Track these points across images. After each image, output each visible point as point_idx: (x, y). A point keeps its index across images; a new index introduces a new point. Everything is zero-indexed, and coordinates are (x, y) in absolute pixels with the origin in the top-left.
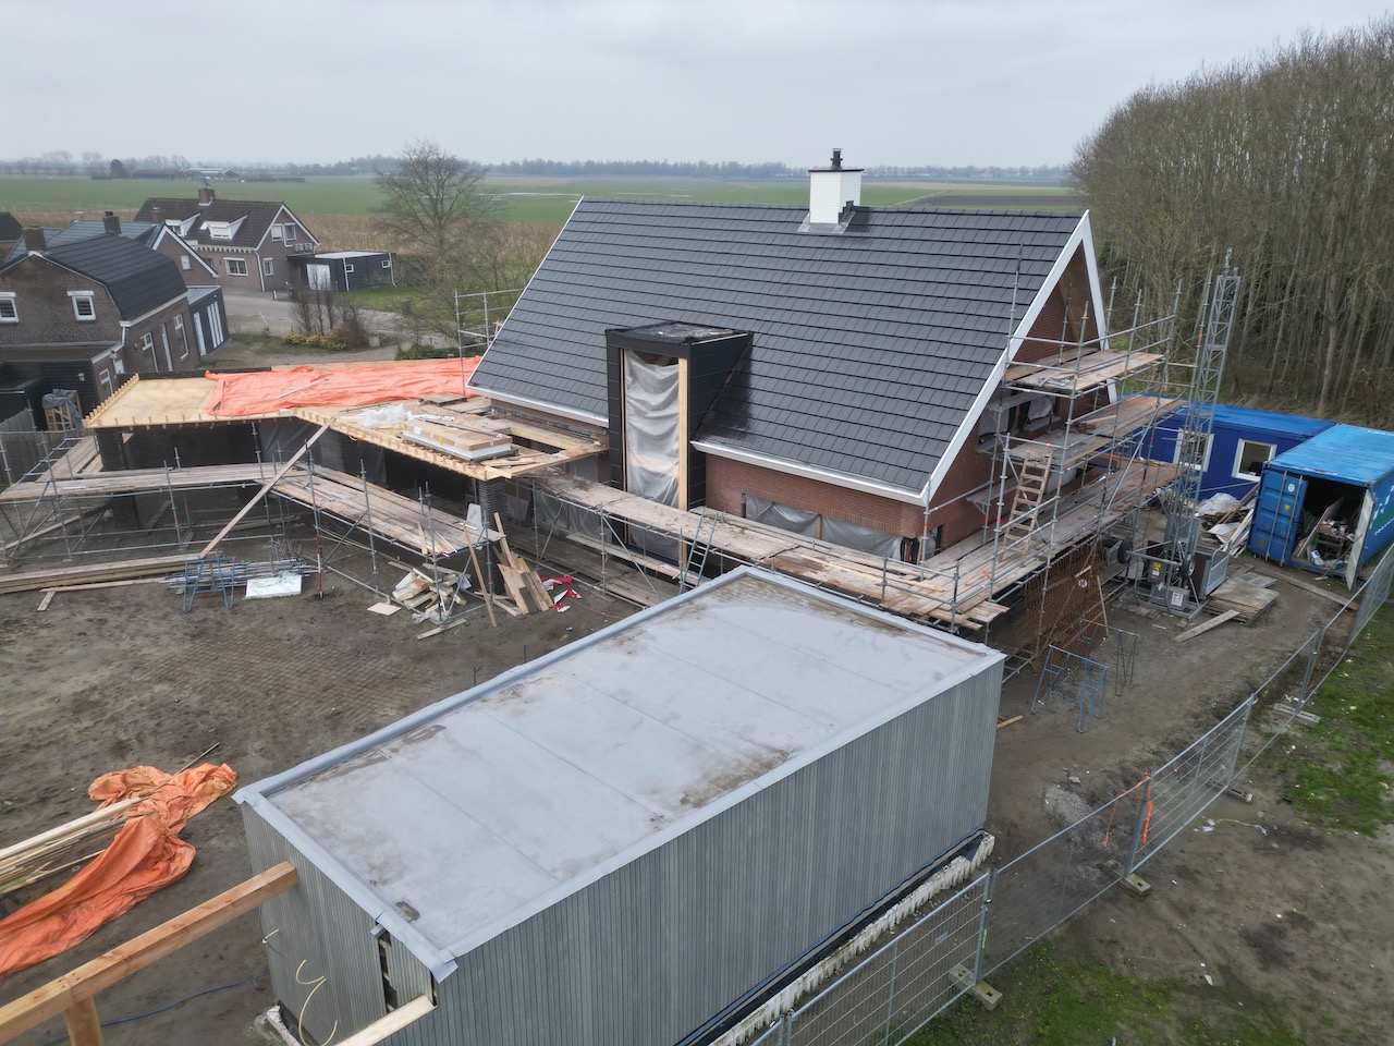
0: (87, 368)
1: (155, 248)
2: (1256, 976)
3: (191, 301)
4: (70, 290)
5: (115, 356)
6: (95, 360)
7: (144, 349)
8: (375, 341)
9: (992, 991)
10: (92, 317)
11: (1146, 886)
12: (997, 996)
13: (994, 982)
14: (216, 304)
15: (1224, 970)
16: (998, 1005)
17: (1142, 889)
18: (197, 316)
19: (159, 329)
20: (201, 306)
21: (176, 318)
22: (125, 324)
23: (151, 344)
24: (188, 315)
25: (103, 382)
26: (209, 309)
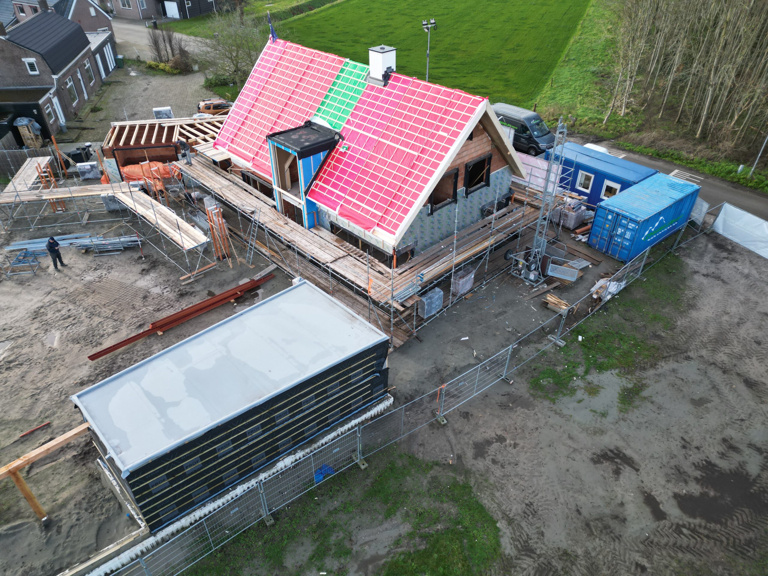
0: (37, 107)
1: (69, 18)
2: (469, 461)
3: (93, 49)
4: (24, 57)
5: (51, 96)
6: (41, 102)
7: (68, 87)
8: (196, 68)
9: (365, 463)
10: (37, 73)
11: (445, 422)
12: (366, 465)
13: (367, 460)
14: (109, 44)
15: (459, 457)
16: (366, 469)
17: (442, 423)
18: (98, 56)
19: (76, 72)
20: (100, 49)
21: (85, 62)
22: (55, 77)
23: (72, 83)
24: (92, 58)
25: (47, 112)
26: (104, 49)
